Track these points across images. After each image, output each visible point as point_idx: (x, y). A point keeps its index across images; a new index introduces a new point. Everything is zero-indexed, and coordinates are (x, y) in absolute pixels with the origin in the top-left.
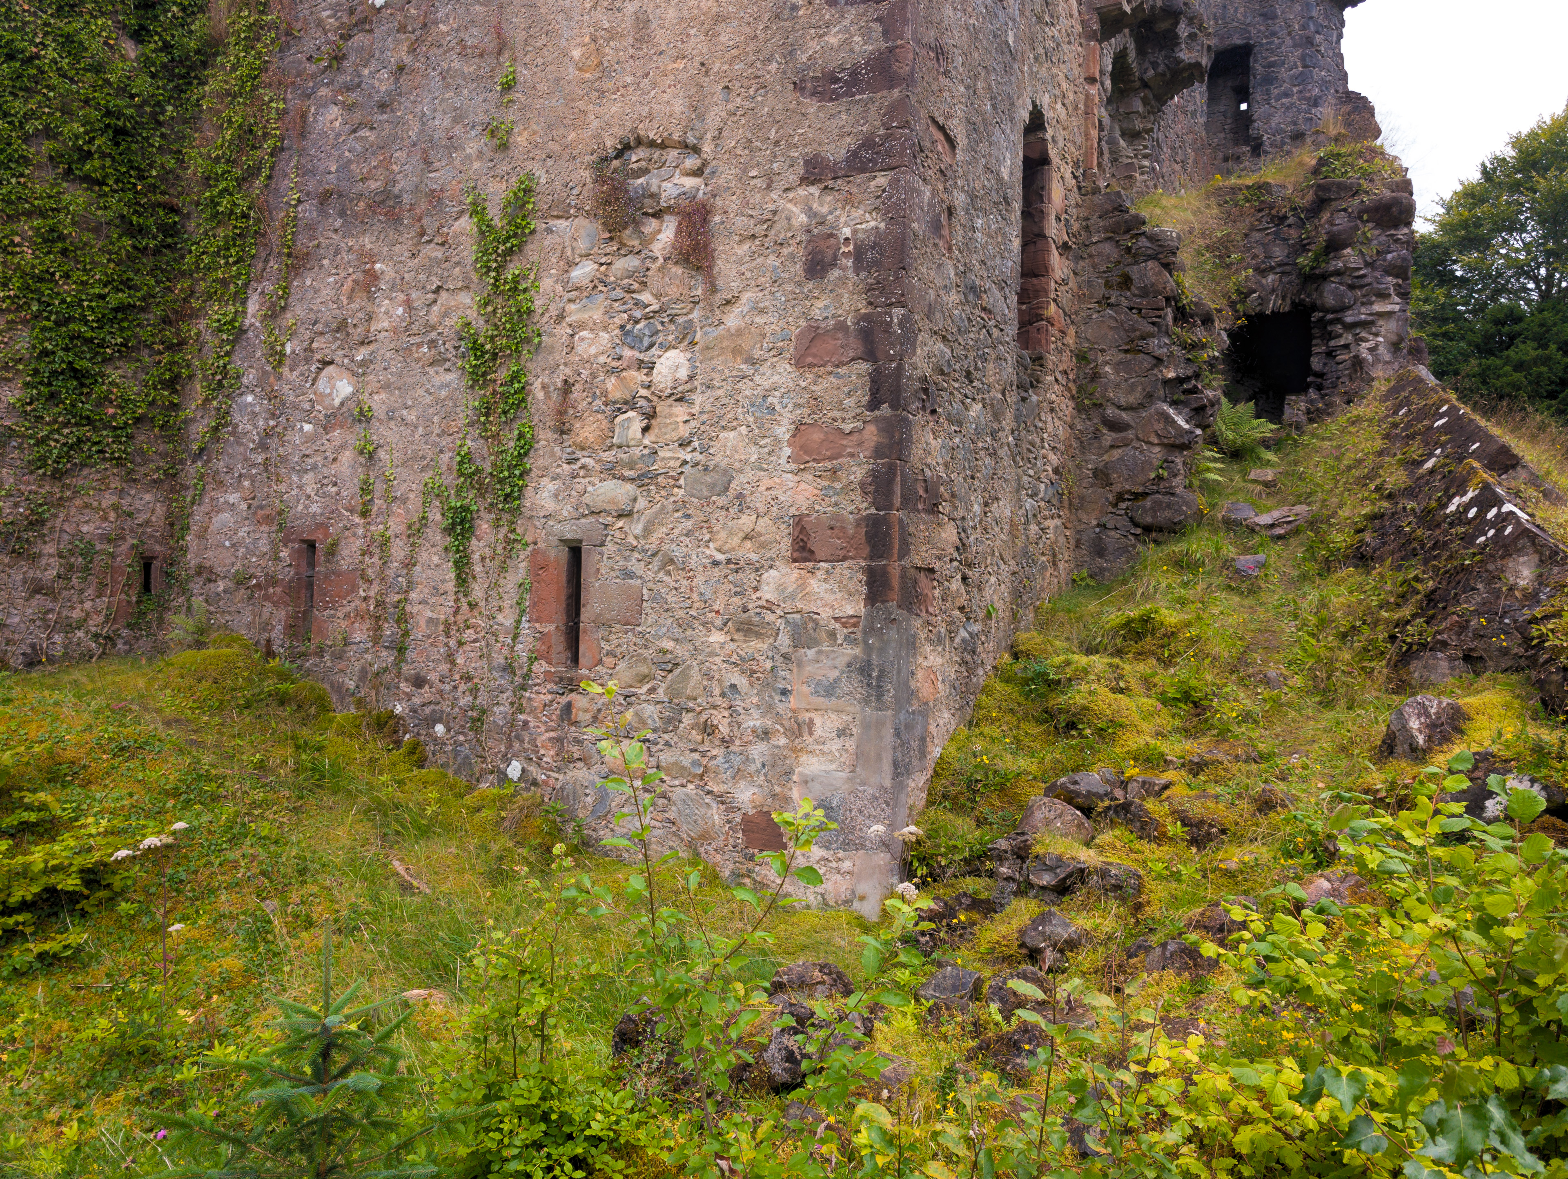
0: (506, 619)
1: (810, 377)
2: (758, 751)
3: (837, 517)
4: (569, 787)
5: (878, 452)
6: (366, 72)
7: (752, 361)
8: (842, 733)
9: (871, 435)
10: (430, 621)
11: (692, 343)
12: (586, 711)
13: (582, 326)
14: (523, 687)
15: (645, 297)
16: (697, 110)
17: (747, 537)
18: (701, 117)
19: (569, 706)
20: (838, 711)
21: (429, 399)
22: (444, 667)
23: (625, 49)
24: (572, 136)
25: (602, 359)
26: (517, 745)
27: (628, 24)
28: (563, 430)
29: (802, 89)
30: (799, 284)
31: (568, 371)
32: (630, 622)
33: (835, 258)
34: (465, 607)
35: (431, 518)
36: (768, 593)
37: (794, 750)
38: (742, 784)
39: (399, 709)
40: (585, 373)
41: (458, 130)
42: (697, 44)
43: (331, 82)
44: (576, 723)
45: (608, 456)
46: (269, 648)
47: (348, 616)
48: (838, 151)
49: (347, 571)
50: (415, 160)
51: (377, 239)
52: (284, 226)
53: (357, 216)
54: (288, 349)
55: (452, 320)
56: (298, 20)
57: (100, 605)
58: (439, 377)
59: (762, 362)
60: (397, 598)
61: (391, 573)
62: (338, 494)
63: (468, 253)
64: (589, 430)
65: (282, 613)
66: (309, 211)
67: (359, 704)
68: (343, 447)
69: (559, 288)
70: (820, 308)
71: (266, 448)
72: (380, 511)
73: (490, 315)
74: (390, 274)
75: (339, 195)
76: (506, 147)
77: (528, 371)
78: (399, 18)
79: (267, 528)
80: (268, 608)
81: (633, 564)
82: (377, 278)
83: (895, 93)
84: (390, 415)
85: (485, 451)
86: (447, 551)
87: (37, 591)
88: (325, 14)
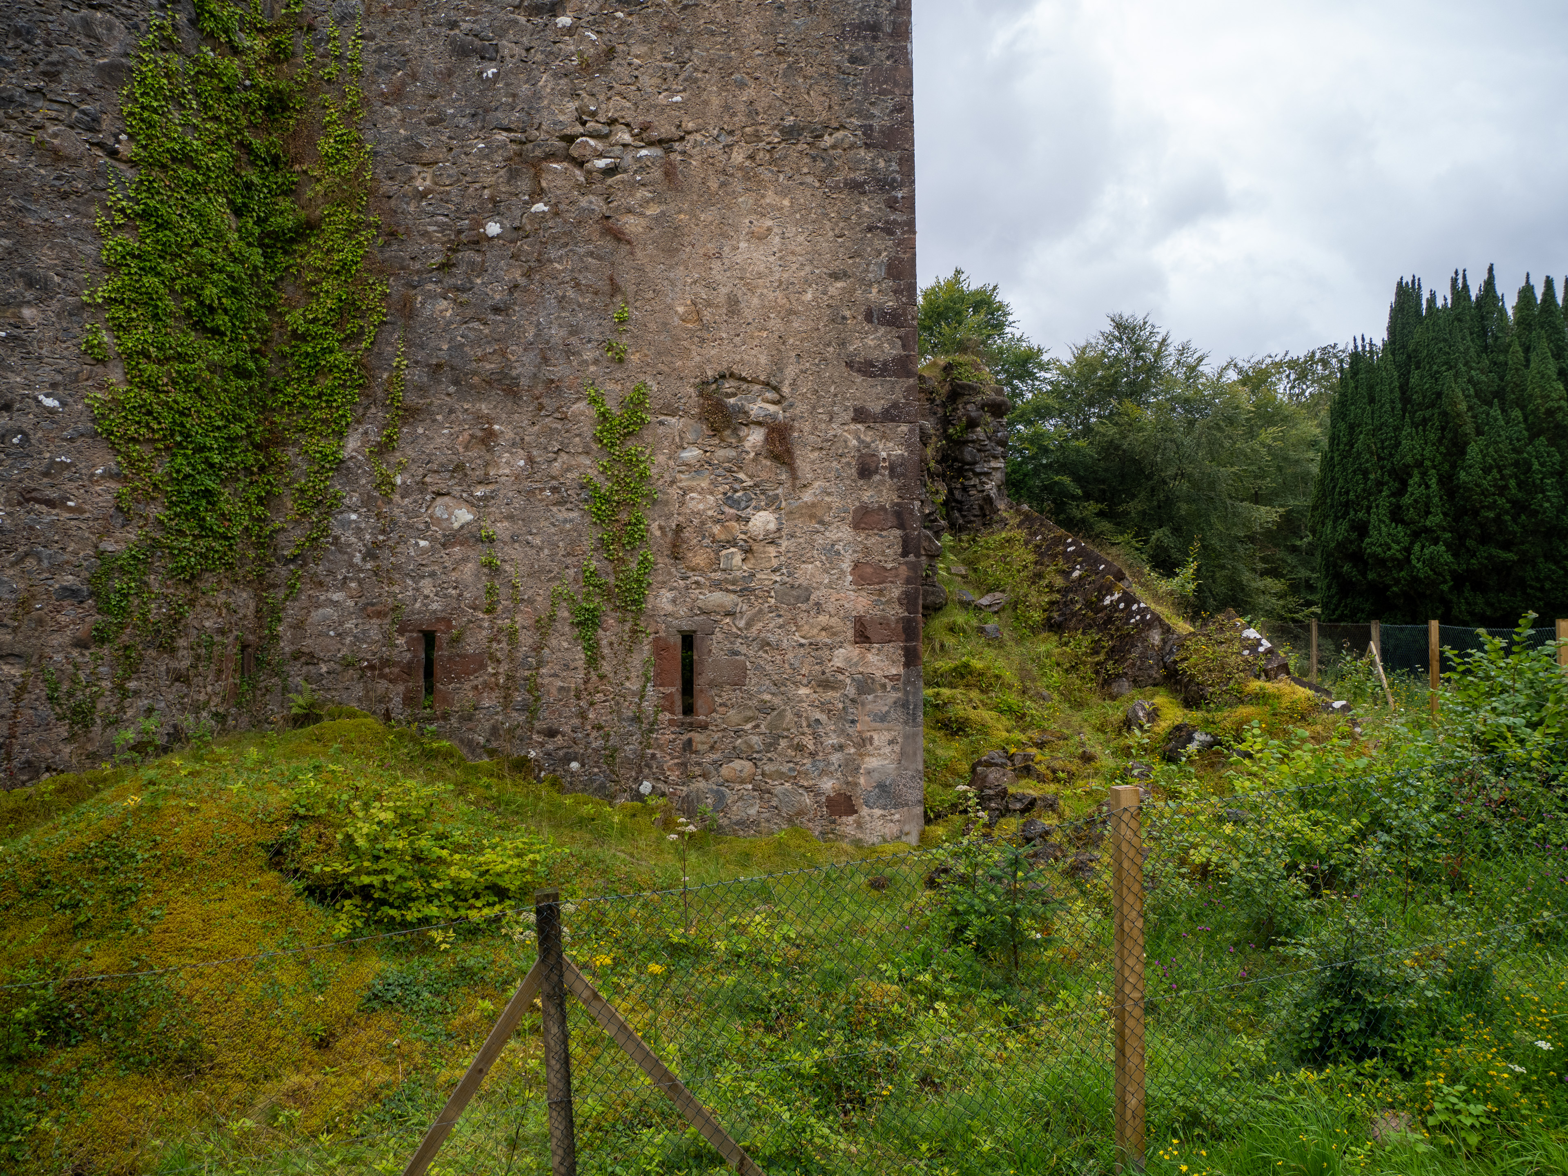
0: (633, 685)
1: (863, 535)
2: (835, 758)
3: (884, 618)
4: (693, 795)
5: (908, 581)
6: (479, 281)
7: (821, 522)
8: (891, 742)
9: (904, 571)
10: (561, 689)
11: (779, 508)
12: (703, 743)
13: (692, 490)
14: (651, 731)
15: (741, 476)
16: (778, 365)
17: (823, 629)
18: (781, 370)
19: (690, 741)
20: (889, 730)
21: (553, 530)
22: (576, 721)
23: (720, 315)
24: (679, 363)
25: (710, 513)
26: (646, 771)
27: (722, 299)
28: (676, 556)
29: (851, 367)
30: (854, 481)
31: (681, 518)
32: (738, 682)
33: (877, 468)
34: (594, 677)
35: (559, 614)
36: (838, 662)
37: (860, 755)
38: (825, 779)
39: (533, 754)
40: (696, 521)
41: (573, 340)
42: (775, 323)
44: (696, 752)
45: (717, 576)
46: (387, 717)
47: (476, 688)
48: (876, 407)
49: (474, 654)
50: (532, 355)
51: (495, 407)
52: (392, 384)
53: (472, 387)
54: (399, 480)
55: (574, 475)
56: (399, 225)
57: (217, 688)
58: (561, 514)
59: (830, 524)
60: (527, 673)
61: (520, 655)
62: (460, 595)
63: (588, 429)
64: (699, 559)
65: (401, 688)
66: (418, 375)
67: (492, 753)
68: (465, 560)
69: (671, 463)
70: (867, 496)
71: (375, 557)
72: (506, 609)
73: (613, 475)
74: (510, 435)
75: (452, 368)
76: (621, 360)
77: (647, 516)
78: (513, 249)
79: (378, 621)
80: (382, 685)
81: (737, 646)
82: (496, 436)
83: (911, 381)
84: (514, 539)
85: (610, 569)
86: (576, 639)
87: (177, 680)
88: (431, 229)
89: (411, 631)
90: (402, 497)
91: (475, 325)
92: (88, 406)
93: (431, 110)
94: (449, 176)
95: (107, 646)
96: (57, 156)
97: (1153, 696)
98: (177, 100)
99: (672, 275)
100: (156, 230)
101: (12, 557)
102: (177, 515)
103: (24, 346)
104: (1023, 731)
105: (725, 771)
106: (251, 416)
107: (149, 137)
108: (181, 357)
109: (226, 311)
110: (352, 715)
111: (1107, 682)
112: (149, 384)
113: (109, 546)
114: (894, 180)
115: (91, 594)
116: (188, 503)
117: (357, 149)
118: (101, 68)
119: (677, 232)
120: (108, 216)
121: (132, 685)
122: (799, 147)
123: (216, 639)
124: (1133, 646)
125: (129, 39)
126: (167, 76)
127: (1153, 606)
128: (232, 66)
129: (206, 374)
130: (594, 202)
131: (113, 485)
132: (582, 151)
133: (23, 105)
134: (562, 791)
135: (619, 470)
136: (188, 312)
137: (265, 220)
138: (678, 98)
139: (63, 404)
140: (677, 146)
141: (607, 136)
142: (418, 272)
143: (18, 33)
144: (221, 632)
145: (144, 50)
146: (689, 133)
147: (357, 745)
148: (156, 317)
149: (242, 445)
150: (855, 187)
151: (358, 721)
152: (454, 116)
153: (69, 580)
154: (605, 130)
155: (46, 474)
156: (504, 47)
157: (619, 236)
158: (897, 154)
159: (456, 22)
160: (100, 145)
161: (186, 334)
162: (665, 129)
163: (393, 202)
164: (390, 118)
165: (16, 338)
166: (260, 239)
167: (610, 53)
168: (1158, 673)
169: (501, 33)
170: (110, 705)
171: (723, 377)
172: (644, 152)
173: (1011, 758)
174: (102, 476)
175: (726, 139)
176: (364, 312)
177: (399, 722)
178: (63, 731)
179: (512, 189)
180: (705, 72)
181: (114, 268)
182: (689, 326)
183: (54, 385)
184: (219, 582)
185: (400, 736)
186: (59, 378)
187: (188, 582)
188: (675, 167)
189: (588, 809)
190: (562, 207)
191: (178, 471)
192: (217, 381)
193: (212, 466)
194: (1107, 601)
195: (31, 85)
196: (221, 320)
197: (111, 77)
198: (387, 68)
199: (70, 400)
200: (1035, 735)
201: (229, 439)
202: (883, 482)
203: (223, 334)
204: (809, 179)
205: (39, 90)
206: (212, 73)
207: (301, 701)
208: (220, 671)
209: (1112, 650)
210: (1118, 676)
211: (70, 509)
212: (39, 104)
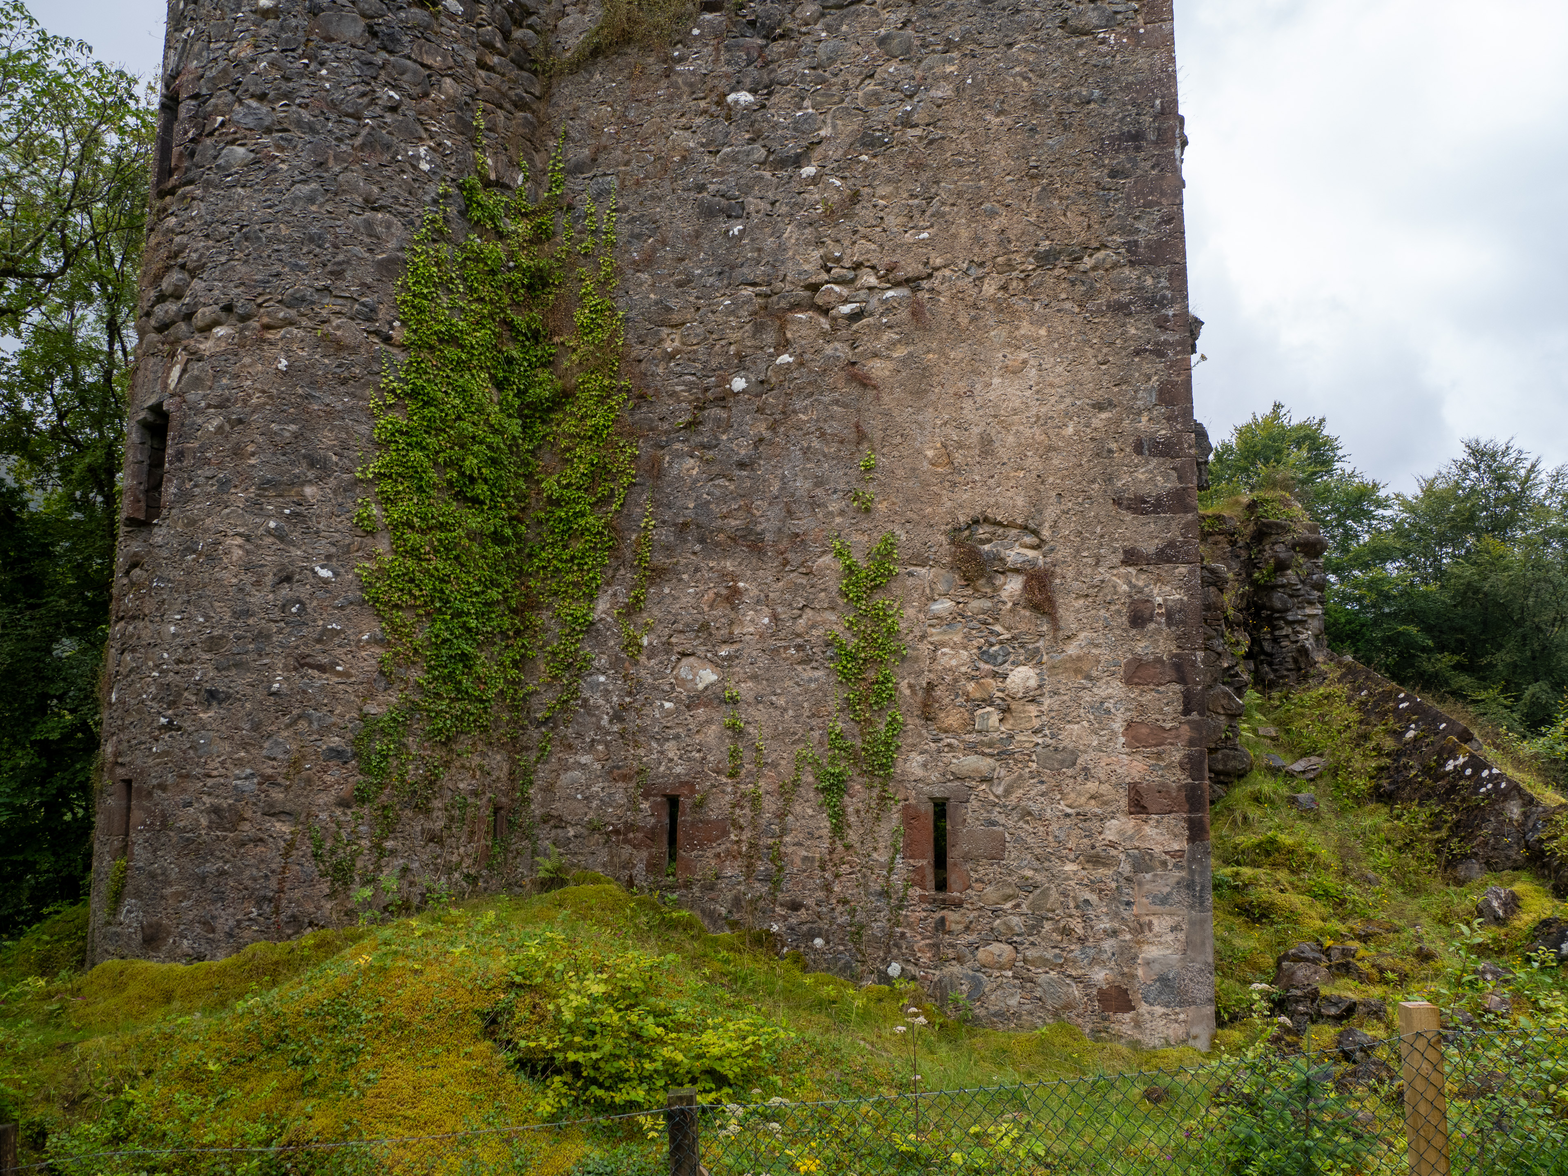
0: (881, 857)
1: (1137, 691)
2: (1108, 945)
3: (1163, 785)
4: (946, 980)
5: (1191, 743)
6: (724, 437)
7: (1089, 677)
8: (1174, 929)
9: (1185, 731)
10: (805, 859)
11: (1040, 663)
12: (958, 923)
13: (943, 644)
14: (900, 908)
15: (998, 628)
16: (1037, 506)
17: (1092, 797)
18: (1040, 512)
19: (943, 920)
20: (1171, 914)
21: (797, 690)
22: (821, 894)
23: (973, 457)
24: (930, 510)
25: (963, 669)
26: (895, 951)
27: (974, 440)
28: (928, 717)
29: (1120, 505)
30: (1125, 630)
31: (932, 676)
32: (996, 856)
33: (1152, 615)
34: (840, 847)
35: (804, 779)
36: (1110, 835)
37: (1138, 942)
38: (1096, 968)
39: (775, 928)
40: (948, 679)
41: (819, 492)
42: (1033, 461)
43: (687, 440)
44: (950, 932)
45: (972, 738)
46: (630, 883)
47: (718, 855)
48: (1149, 547)
49: (717, 820)
50: (776, 509)
51: (740, 564)
52: (640, 544)
53: (718, 544)
54: (645, 642)
55: (820, 632)
56: (648, 387)
57: (470, 850)
58: (806, 673)
59: (1098, 679)
60: (770, 841)
61: (763, 822)
62: (704, 759)
63: (834, 583)
64: (952, 719)
65: (645, 854)
66: (665, 535)
67: (734, 925)
68: (709, 722)
69: (921, 616)
70: (1142, 647)
71: (621, 720)
72: (750, 774)
73: (859, 631)
74: (754, 591)
75: (698, 526)
76: (868, 510)
77: (895, 674)
78: (758, 402)
79: (624, 785)
80: (627, 850)
81: (995, 815)
82: (741, 593)
83: (1190, 516)
84: (758, 699)
85: (856, 731)
86: (821, 806)
87: (431, 840)
88: (678, 388)
89: (655, 795)
90: (649, 658)
91: (721, 482)
92: (358, 576)
93: (680, 273)
94: (697, 335)
95: (367, 806)
96: (339, 346)
97: (1512, 882)
98: (446, 285)
99: (920, 418)
100: (423, 407)
101: (287, 719)
102: (435, 679)
103: (305, 522)
104: (1343, 920)
105: (981, 954)
106: (507, 581)
107: (419, 322)
108: (442, 527)
109: (486, 481)
110: (596, 881)
111: (1452, 863)
112: (414, 553)
113: (372, 708)
114: (1164, 297)
115: (355, 755)
116: (446, 667)
117: (610, 317)
118: (380, 263)
119: (925, 372)
120: (381, 397)
121: (389, 844)
122: (1056, 272)
123: (470, 800)
124: (1484, 820)
125: (405, 235)
126: (437, 264)
127: (1510, 772)
128: (496, 250)
129: (465, 542)
130: (839, 349)
131: (378, 650)
132: (827, 299)
133: (313, 303)
134: (805, 969)
135: (866, 626)
136: (450, 483)
137: (525, 391)
138: (925, 235)
139: (336, 574)
140: (925, 284)
141: (852, 281)
142: (666, 432)
143: (311, 239)
144: (475, 793)
145: (417, 243)
146: (937, 269)
147: (597, 912)
148: (420, 489)
149: (499, 609)
150: (1120, 309)
151: (600, 887)
152: (701, 276)
153: (335, 741)
154: (851, 274)
155: (319, 641)
156: (750, 203)
157: (864, 382)
158: (1166, 269)
159: (704, 185)
160: (377, 333)
161: (448, 504)
162: (911, 268)
163: (643, 365)
164: (641, 285)
165: (298, 514)
166: (520, 410)
167: (855, 197)
168: (1519, 854)
169: (747, 190)
170: (368, 864)
171: (976, 522)
172: (890, 294)
173: (1327, 952)
174: (368, 642)
175: (975, 272)
176: (614, 475)
177: (641, 889)
178: (325, 888)
179: (757, 343)
180: (953, 205)
181: (383, 445)
182: (940, 470)
183: (329, 557)
184: (474, 744)
185: (640, 903)
186: (333, 550)
187: (444, 744)
188: (922, 306)
189: (829, 991)
190: (807, 356)
191: (437, 636)
192: (476, 548)
193: (469, 630)
194: (1450, 766)
195: (319, 284)
196: (481, 490)
197: (388, 270)
198: (638, 236)
199: (342, 570)
200: (1358, 925)
201: (485, 604)
202: (1159, 631)
203: (482, 503)
204: (1068, 305)
205: (326, 288)
206: (478, 258)
207: (548, 865)
208: (473, 833)
209: (1457, 824)
210: (1466, 856)
211: (339, 674)
212: (326, 301)
